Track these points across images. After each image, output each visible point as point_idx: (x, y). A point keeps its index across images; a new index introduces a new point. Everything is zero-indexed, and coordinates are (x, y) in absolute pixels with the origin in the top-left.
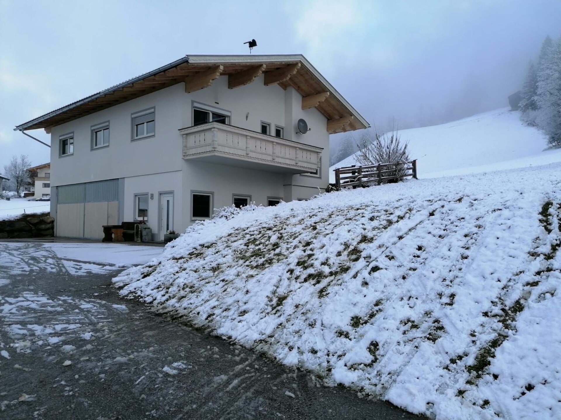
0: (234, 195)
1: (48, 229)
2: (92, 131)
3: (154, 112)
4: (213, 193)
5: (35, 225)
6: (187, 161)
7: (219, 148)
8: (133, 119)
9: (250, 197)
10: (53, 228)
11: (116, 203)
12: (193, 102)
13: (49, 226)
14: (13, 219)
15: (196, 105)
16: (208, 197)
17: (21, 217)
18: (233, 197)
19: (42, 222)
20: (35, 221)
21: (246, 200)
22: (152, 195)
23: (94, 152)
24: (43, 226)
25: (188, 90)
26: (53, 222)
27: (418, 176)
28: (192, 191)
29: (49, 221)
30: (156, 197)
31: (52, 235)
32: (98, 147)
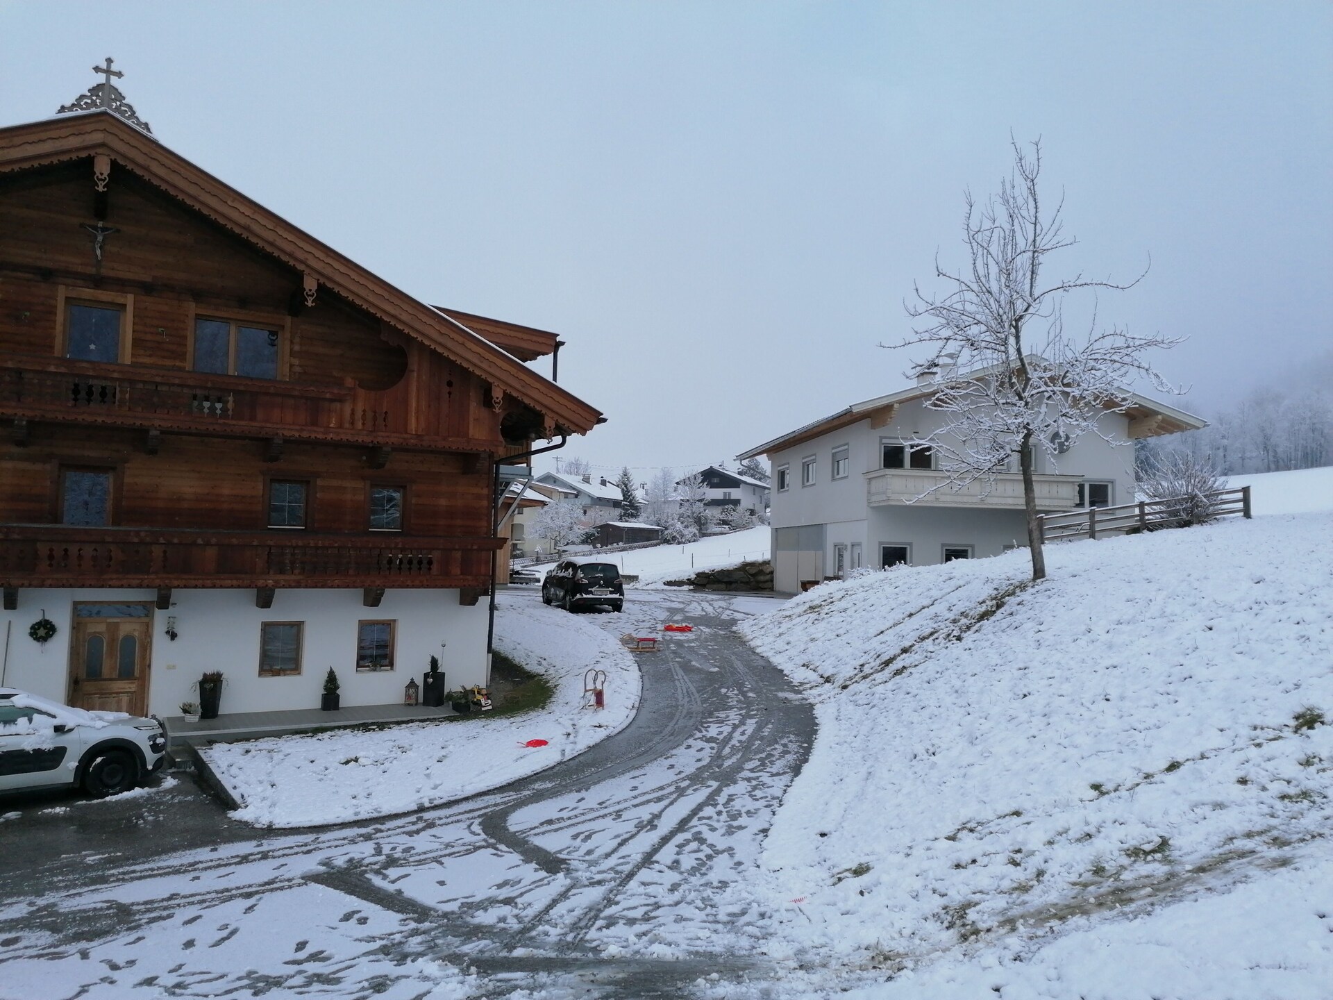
0: (943, 545)
1: (767, 581)
2: (803, 463)
3: (847, 449)
4: (910, 544)
5: (753, 575)
6: (873, 508)
7: (894, 497)
8: (834, 455)
9: (972, 546)
10: (772, 580)
11: (821, 552)
12: (881, 438)
13: (768, 577)
14: (731, 568)
15: (884, 441)
16: (905, 549)
17: (740, 565)
18: (942, 548)
19: (761, 572)
20: (753, 571)
21: (966, 551)
22: (846, 546)
23: (806, 489)
24: (762, 578)
25: (873, 426)
26: (772, 573)
27: (1253, 512)
28: (880, 543)
29: (768, 571)
30: (849, 547)
31: (772, 589)
32: (808, 484)
